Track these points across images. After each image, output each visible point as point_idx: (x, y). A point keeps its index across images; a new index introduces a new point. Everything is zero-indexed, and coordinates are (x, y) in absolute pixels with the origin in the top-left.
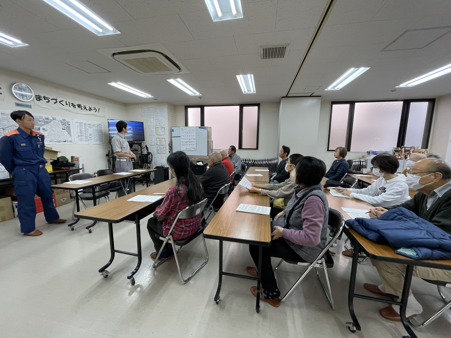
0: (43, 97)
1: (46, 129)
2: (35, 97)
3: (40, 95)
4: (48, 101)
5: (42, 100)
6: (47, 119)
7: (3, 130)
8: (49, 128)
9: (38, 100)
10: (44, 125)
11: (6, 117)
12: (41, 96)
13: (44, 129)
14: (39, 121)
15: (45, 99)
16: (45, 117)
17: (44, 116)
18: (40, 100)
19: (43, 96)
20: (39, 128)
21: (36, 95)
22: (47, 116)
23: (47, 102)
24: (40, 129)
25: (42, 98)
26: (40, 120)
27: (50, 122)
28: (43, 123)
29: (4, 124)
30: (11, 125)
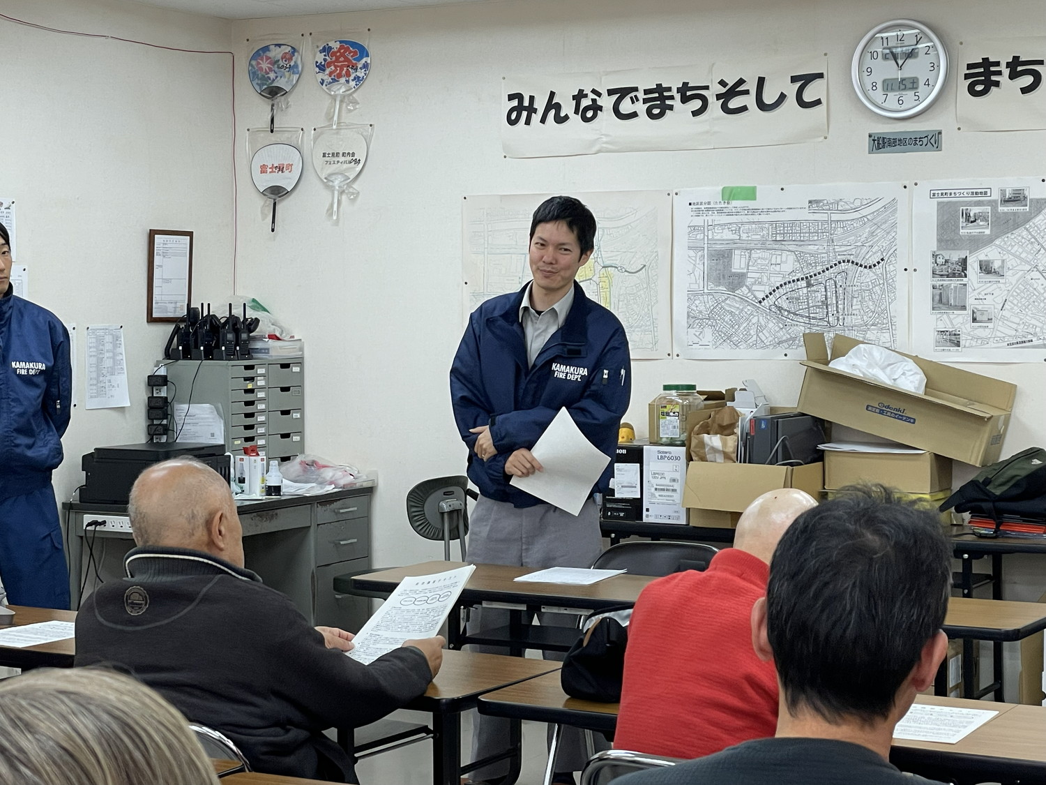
0: (1008, 65)
1: (996, 265)
2: (967, 76)
3: (991, 60)
4: (1028, 80)
5: (997, 84)
6: (1017, 198)
7: (809, 285)
8: (1019, 257)
9: (979, 88)
10: (989, 240)
11: (824, 217)
12: (997, 64)
13: (986, 268)
14: (968, 216)
15: (1012, 77)
16: (1003, 192)
17: (1000, 183)
18: (990, 84)
19: (1005, 59)
20: (964, 262)
21: (970, 66)
22: (1011, 184)
23: (1025, 90)
24: (965, 269)
25: (999, 73)
26: (974, 210)
27: (1027, 218)
28: (987, 232)
29: (812, 255)
30: (840, 258)
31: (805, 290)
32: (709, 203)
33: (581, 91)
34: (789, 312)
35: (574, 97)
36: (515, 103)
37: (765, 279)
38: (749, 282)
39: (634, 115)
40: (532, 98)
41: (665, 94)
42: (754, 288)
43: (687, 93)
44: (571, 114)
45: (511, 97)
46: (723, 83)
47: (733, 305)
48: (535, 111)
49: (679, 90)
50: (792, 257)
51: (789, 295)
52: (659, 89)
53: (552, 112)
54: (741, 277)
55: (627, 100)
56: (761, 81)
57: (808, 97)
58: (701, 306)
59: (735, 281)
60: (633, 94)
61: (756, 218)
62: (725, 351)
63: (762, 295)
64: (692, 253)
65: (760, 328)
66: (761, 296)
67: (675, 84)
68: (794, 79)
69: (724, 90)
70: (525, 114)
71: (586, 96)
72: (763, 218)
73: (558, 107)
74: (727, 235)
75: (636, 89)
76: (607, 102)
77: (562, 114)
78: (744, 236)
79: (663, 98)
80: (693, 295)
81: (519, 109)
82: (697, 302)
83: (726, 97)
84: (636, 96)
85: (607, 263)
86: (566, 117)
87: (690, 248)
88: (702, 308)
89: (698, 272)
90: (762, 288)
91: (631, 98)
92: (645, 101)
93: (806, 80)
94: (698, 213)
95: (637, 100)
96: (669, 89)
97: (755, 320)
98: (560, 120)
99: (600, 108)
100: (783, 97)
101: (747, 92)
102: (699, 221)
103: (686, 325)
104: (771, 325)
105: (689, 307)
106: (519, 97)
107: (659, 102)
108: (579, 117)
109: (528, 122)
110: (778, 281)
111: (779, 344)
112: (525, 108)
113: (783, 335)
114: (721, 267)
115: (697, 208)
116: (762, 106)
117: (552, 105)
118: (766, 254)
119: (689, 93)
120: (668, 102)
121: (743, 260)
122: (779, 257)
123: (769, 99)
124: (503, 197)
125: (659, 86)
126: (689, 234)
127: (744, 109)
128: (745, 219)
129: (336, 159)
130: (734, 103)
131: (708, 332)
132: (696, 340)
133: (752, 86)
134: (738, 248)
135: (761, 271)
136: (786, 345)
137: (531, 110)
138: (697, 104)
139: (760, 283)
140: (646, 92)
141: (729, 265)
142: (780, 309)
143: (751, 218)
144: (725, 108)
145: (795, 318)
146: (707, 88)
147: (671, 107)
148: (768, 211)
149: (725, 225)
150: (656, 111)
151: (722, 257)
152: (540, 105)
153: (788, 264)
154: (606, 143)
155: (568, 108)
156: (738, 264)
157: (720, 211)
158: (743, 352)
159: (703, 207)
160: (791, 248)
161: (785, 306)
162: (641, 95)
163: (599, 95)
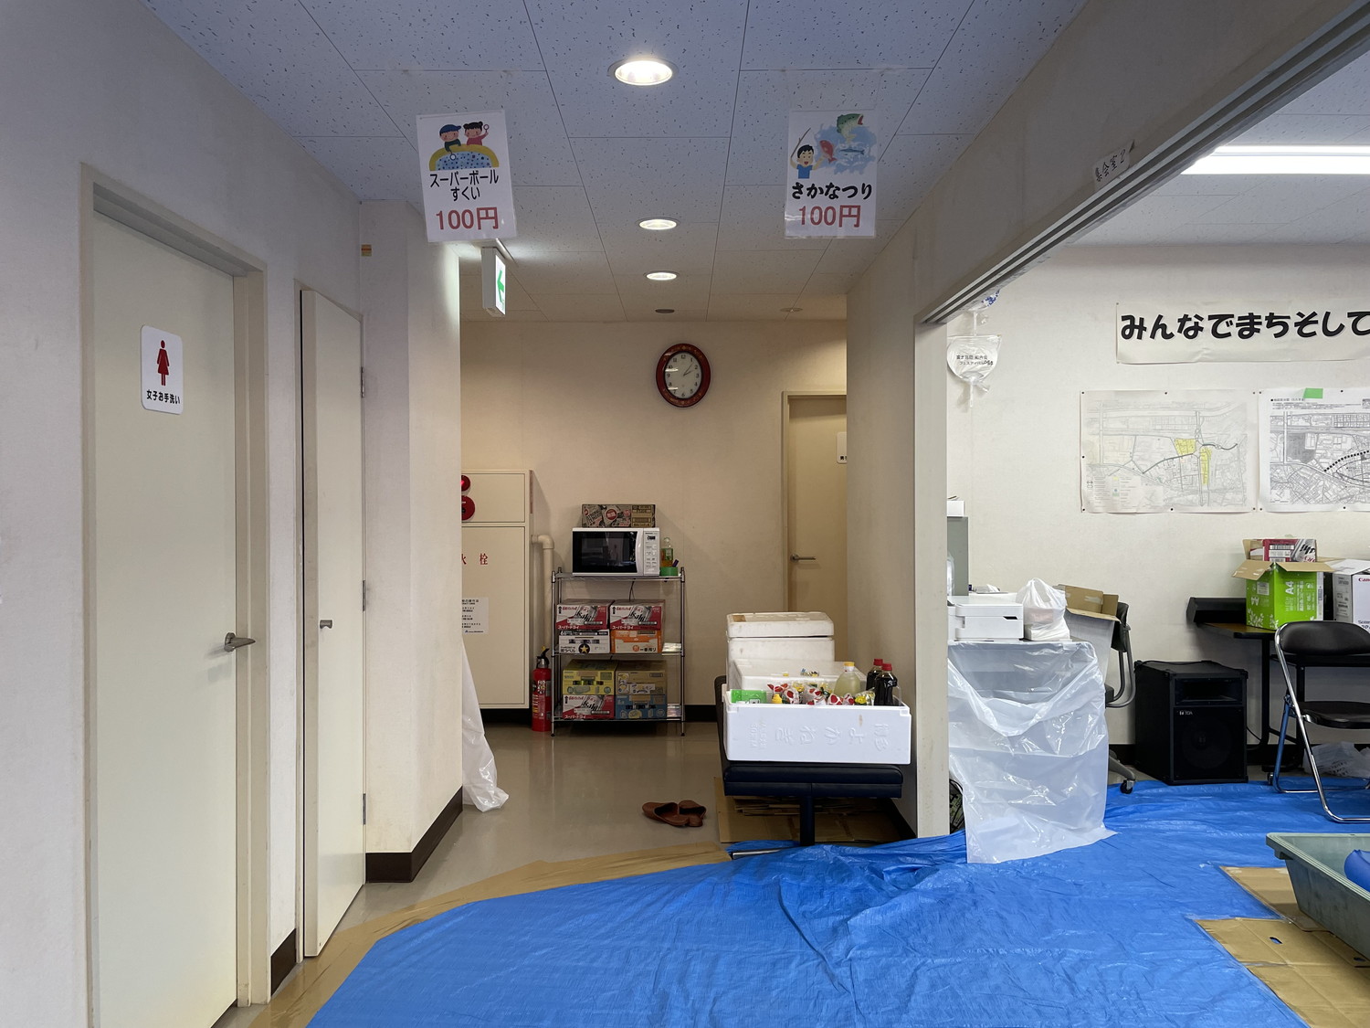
31: (1360, 462)
32: (1288, 400)
33: (1186, 316)
34: (1348, 477)
35: (1179, 320)
36: (1128, 322)
37: (1329, 455)
38: (1317, 456)
39: (1229, 335)
40: (1142, 320)
41: (1255, 320)
42: (1321, 460)
43: (1272, 320)
44: (1175, 333)
45: (1124, 318)
46: (1300, 315)
47: (1305, 472)
48: (1145, 329)
49: (1267, 318)
50: (1350, 439)
51: (1348, 466)
52: (1251, 316)
53: (1160, 331)
54: (1312, 452)
55: (1224, 323)
56: (1328, 314)
57: (1360, 327)
58: (1282, 474)
59: (1308, 456)
60: (1228, 320)
61: (1322, 411)
62: (1300, 506)
63: (1328, 466)
64: (1273, 435)
65: (1325, 489)
66: (1326, 466)
67: (1264, 314)
68: (1350, 315)
69: (1300, 319)
70: (1136, 331)
71: (1190, 319)
72: (1328, 411)
73: (1164, 327)
74: (1302, 422)
75: (1232, 316)
76: (1207, 325)
77: (1168, 332)
78: (1314, 424)
79: (1252, 323)
80: (1274, 466)
81: (1132, 327)
82: (1278, 471)
83: (1301, 325)
84: (1231, 322)
85: (1206, 442)
86: (1171, 335)
87: (1272, 432)
88: (1283, 475)
89: (1280, 448)
90: (1326, 461)
91: (1227, 323)
92: (1238, 325)
93: (1360, 315)
94: (1279, 406)
95: (1232, 324)
96: (1259, 317)
97: (1321, 483)
98: (1167, 336)
99: (1201, 329)
100: (1342, 327)
101: (1316, 322)
102: (1280, 412)
103: (1270, 487)
104: (1334, 487)
105: (1271, 474)
106: (1131, 318)
107: (1249, 326)
108: (1182, 335)
109: (1140, 337)
110: (1340, 455)
111: (1341, 499)
112: (1137, 327)
113: (1344, 493)
114: (1297, 446)
115: (1277, 403)
116: (1327, 332)
117: (1159, 325)
118: (1330, 437)
119: (1274, 321)
120: (1256, 327)
121: (1313, 441)
122: (1340, 439)
123: (1332, 327)
124: (1117, 393)
125: (1251, 314)
126: (1272, 421)
127: (1314, 334)
128: (1314, 411)
129: (970, 360)
130: (1307, 330)
131: (1287, 491)
132: (1278, 498)
133: (1320, 318)
134: (1309, 432)
135: (1326, 449)
136: (1345, 501)
137: (1142, 328)
138: (1279, 329)
139: (1325, 457)
140: (1240, 318)
141: (1303, 444)
142: (1342, 475)
143: (1319, 411)
144: (1300, 333)
145: (1353, 481)
146: (1289, 317)
147: (1258, 331)
148: (1332, 406)
149: (1300, 415)
150: (1246, 333)
151: (1297, 439)
152: (1149, 325)
153: (1347, 444)
154: (1206, 354)
155: (1173, 327)
156: (1309, 443)
157: (1297, 406)
158: (1313, 507)
159: (1283, 402)
160: (1350, 432)
161: (1345, 473)
162: (1235, 321)
163: (1201, 319)
